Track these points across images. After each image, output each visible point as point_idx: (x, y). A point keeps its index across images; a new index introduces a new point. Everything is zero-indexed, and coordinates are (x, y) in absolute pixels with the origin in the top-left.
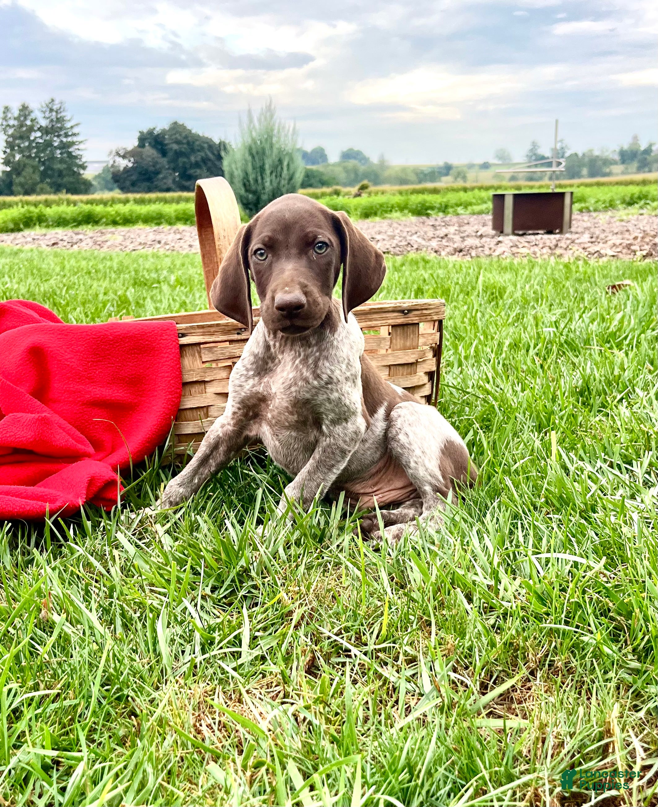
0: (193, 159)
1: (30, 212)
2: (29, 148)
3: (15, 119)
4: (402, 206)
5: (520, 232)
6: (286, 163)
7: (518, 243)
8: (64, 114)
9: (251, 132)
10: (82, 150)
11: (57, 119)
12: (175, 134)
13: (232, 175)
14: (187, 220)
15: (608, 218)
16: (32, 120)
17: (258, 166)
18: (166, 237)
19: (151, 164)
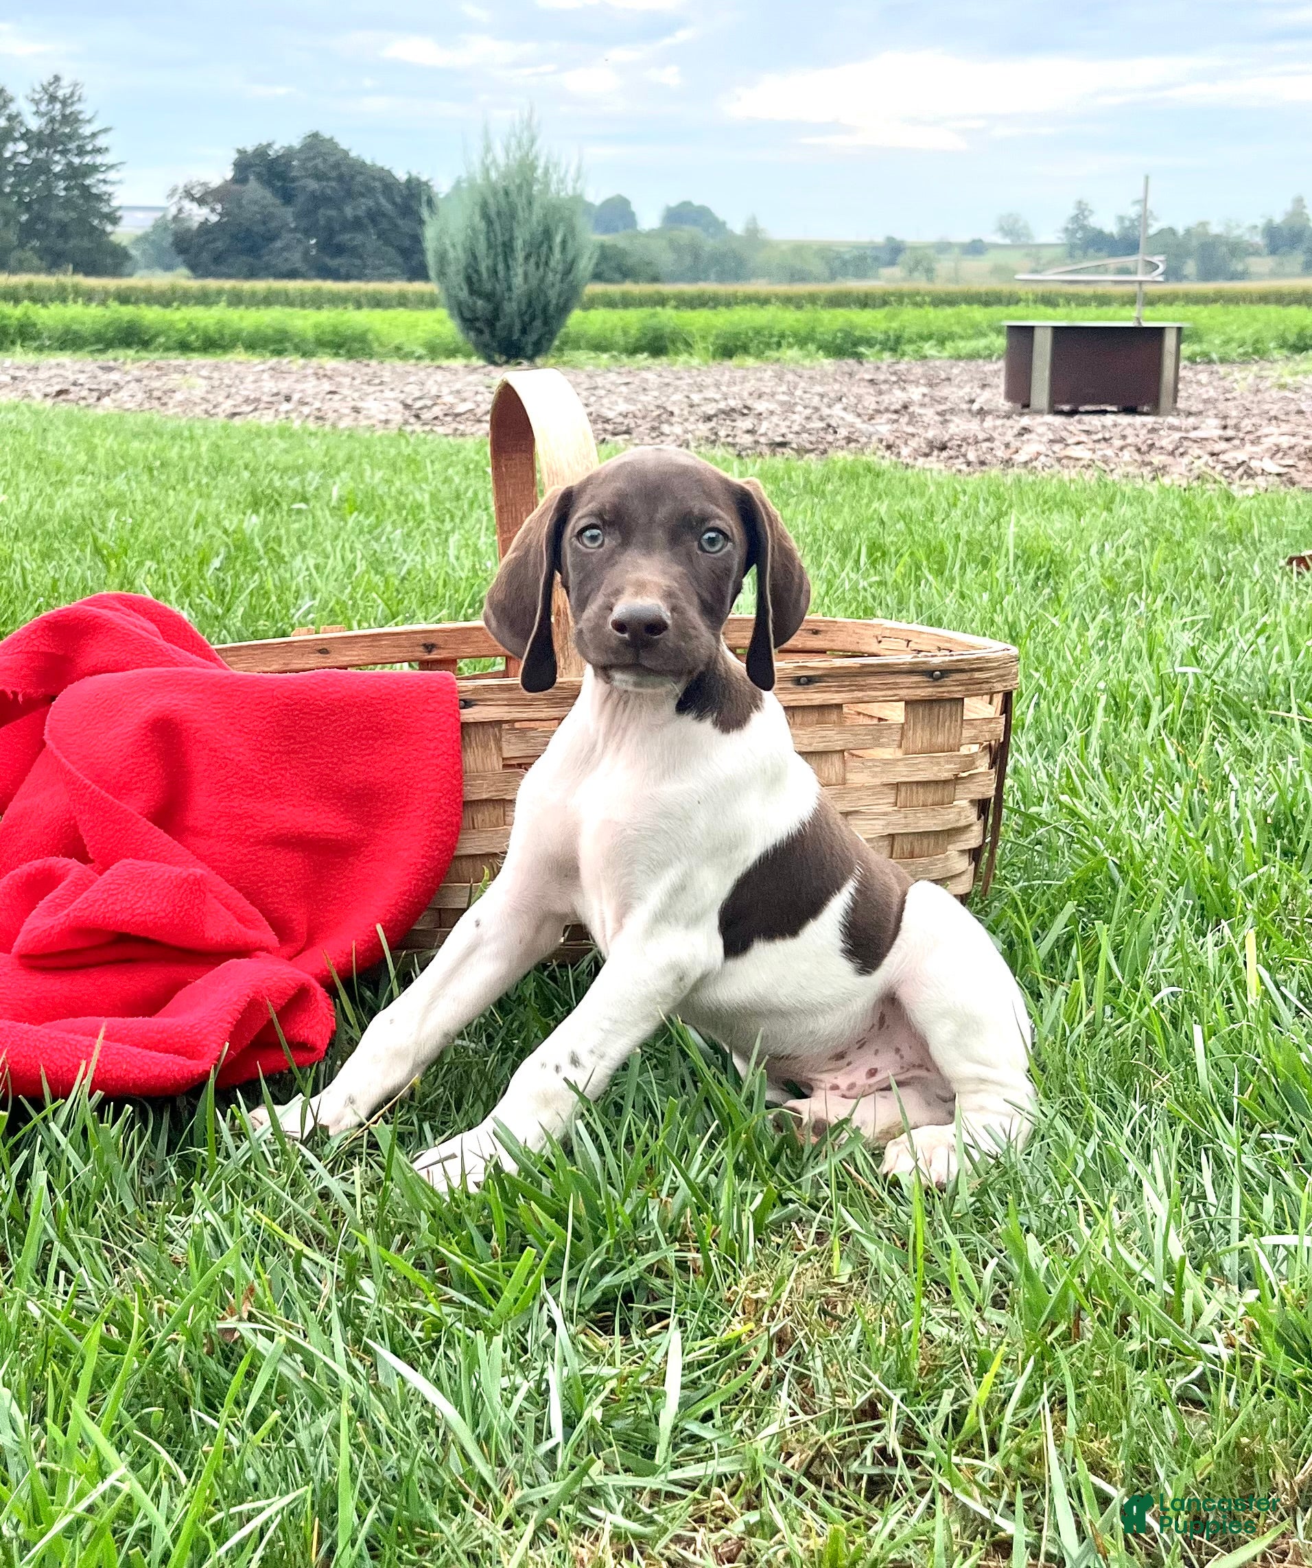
0: (349, 211)
4: (803, 333)
5: (1066, 408)
6: (558, 239)
7: (1064, 434)
8: (77, 107)
9: (487, 171)
10: (113, 183)
11: (64, 116)
12: (314, 158)
13: (442, 258)
14: (340, 346)
15: (1251, 379)
16: (10, 118)
17: (500, 239)
18: (299, 387)
19: (258, 218)
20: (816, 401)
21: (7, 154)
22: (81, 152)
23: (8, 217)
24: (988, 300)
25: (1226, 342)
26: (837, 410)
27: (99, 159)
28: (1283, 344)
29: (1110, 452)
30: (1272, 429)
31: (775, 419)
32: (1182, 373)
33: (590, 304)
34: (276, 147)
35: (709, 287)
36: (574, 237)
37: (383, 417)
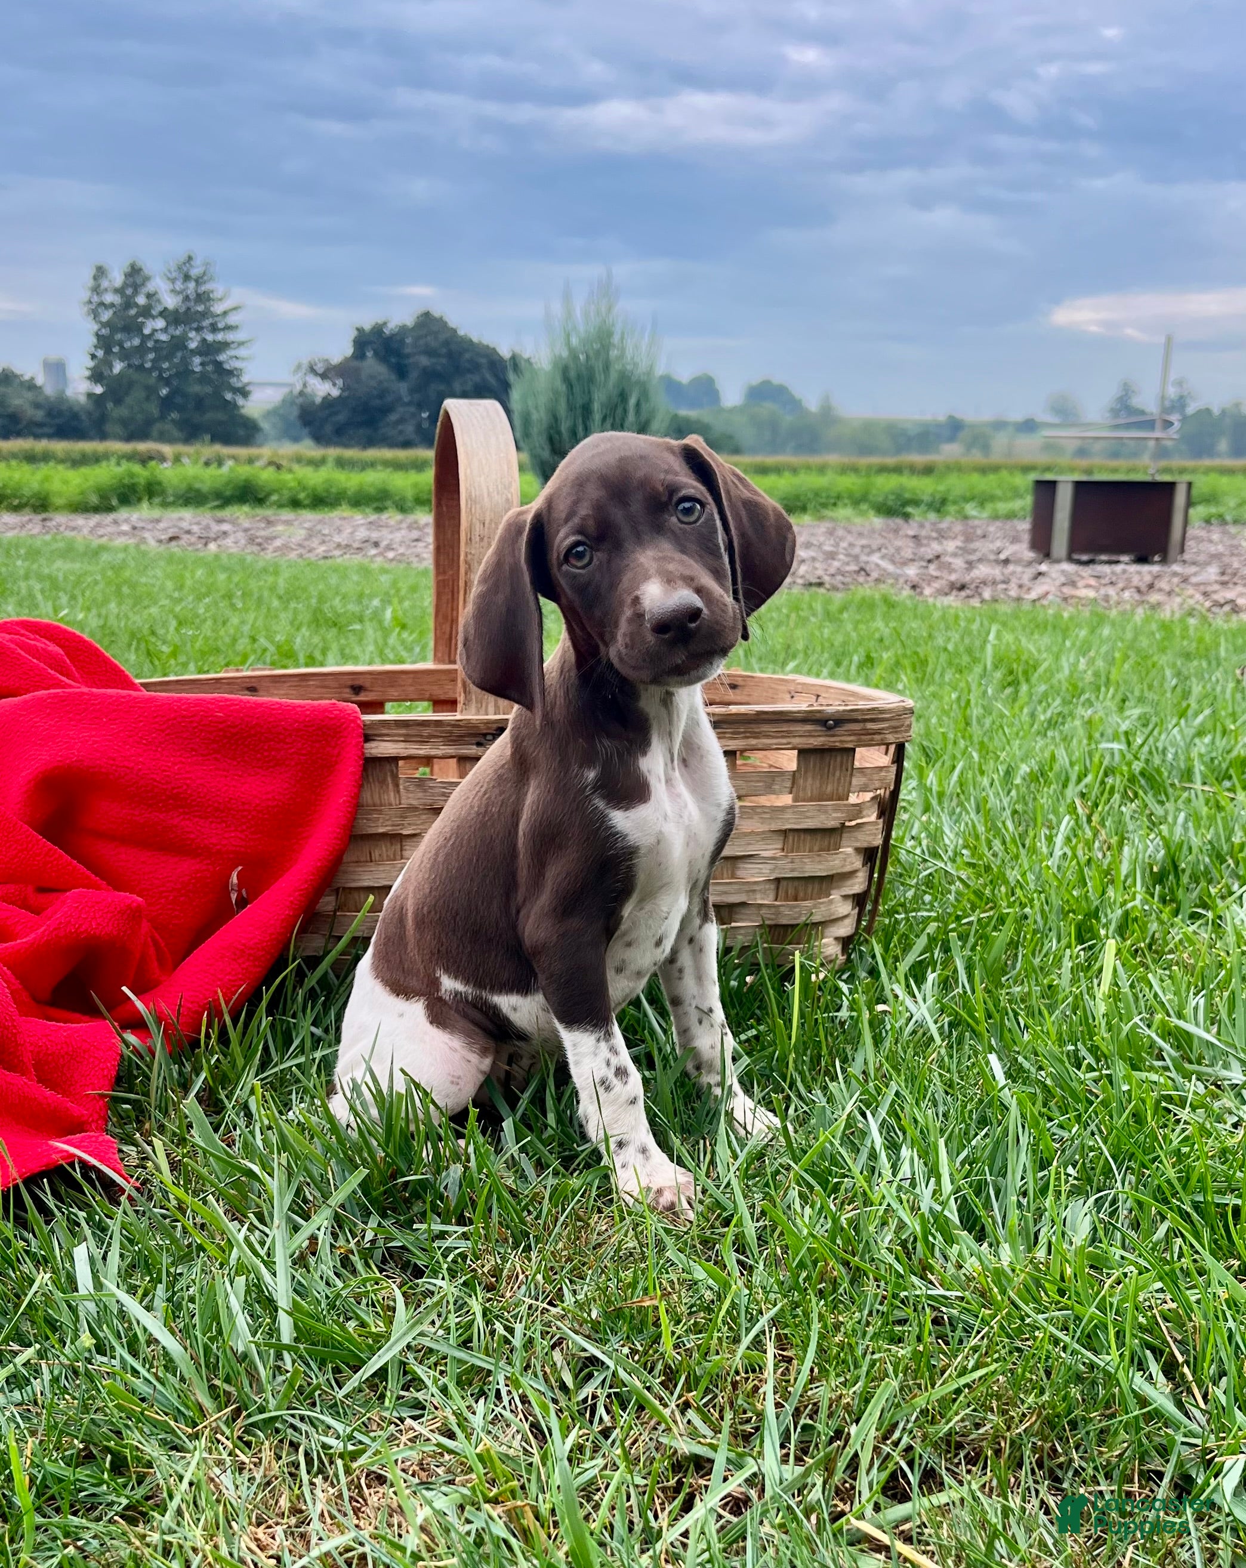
0: (457, 386)
1: (131, 475)
2: (142, 350)
3: (117, 291)
4: (858, 495)
7: (1077, 579)
8: (210, 286)
9: (569, 336)
10: (244, 359)
11: (198, 295)
12: (426, 336)
16: (149, 296)
17: (580, 402)
18: (390, 536)
19: (375, 392)
20: (857, 550)
21: (147, 331)
22: (214, 329)
23: (151, 391)
25: (1239, 506)
26: (875, 558)
27: (230, 336)
29: (1113, 592)
32: (1190, 531)
34: (392, 325)
36: (648, 401)
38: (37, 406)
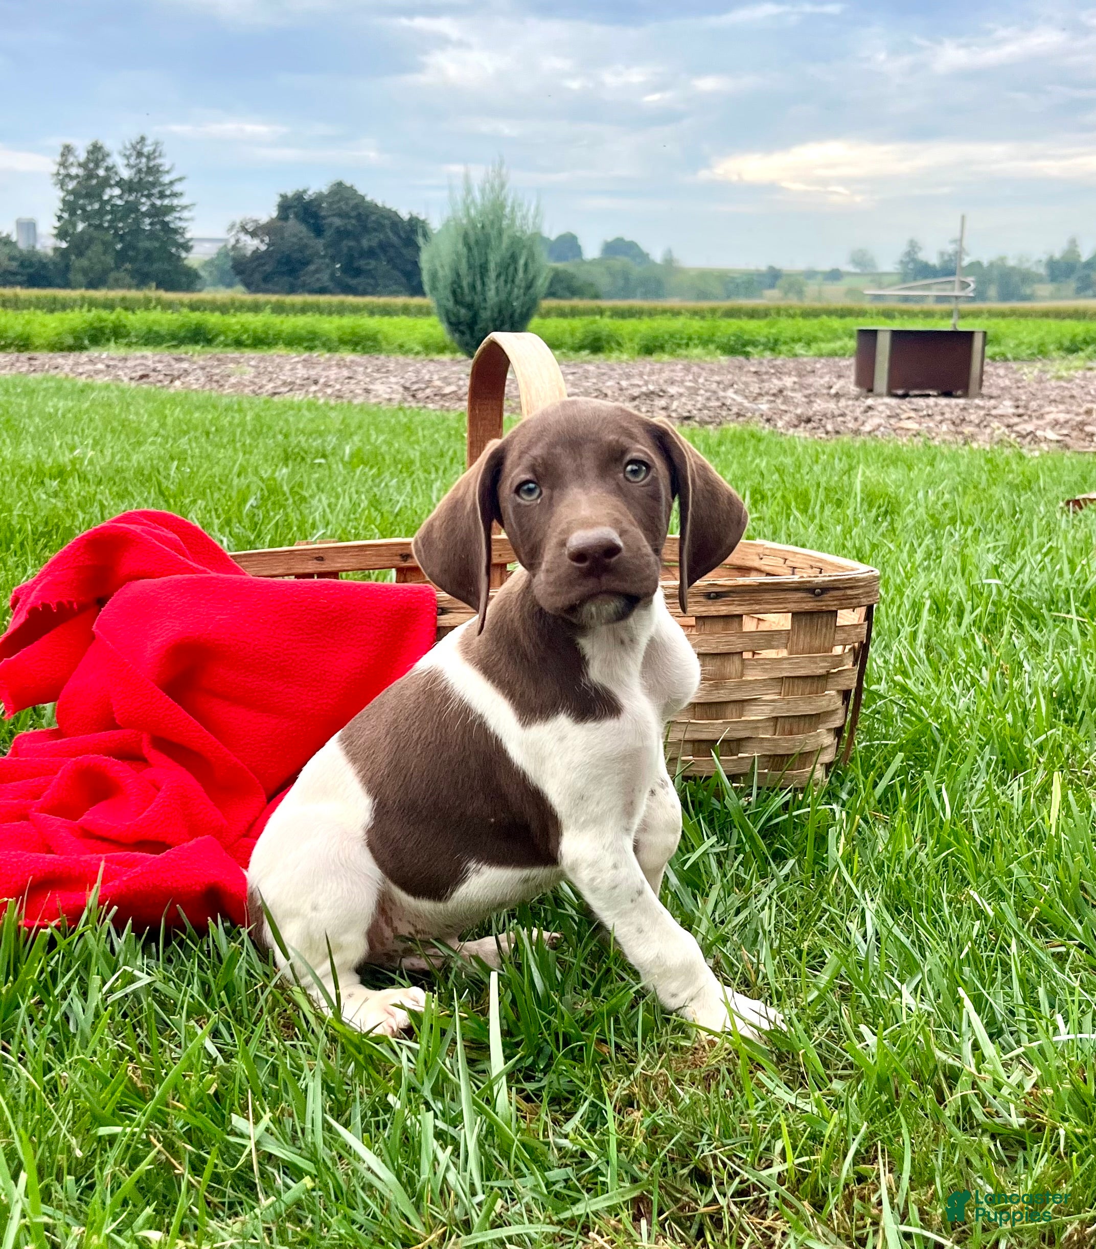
0: (365, 243)
1: (101, 320)
2: (101, 212)
3: (80, 165)
4: (705, 337)
5: (900, 392)
6: (522, 262)
7: (898, 411)
8: (158, 161)
9: (468, 209)
10: (186, 220)
11: (149, 168)
12: (339, 202)
13: (434, 276)
14: (356, 344)
15: (1036, 372)
16: (108, 169)
17: (477, 263)
18: (325, 373)
19: (296, 247)
20: (714, 386)
21: (106, 197)
22: (162, 196)
23: (107, 246)
24: (843, 313)
25: (1018, 346)
26: (730, 393)
27: (175, 202)
28: (1060, 347)
29: (931, 424)
30: (1052, 408)
31: (683, 400)
32: (986, 368)
33: (547, 314)
34: (310, 192)
35: (637, 303)
36: (534, 261)
37: (387, 396)
38: (12, 258)
